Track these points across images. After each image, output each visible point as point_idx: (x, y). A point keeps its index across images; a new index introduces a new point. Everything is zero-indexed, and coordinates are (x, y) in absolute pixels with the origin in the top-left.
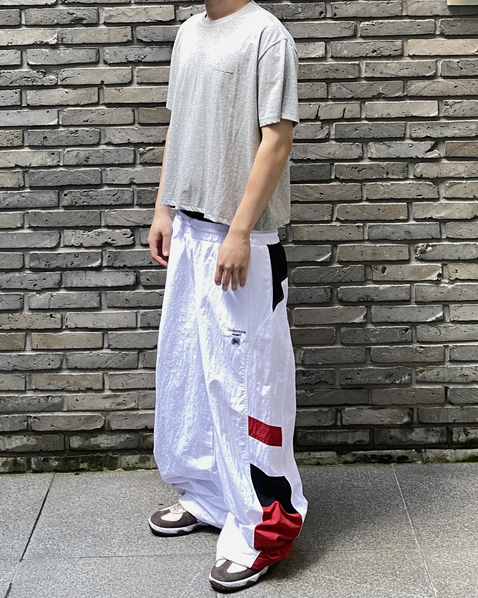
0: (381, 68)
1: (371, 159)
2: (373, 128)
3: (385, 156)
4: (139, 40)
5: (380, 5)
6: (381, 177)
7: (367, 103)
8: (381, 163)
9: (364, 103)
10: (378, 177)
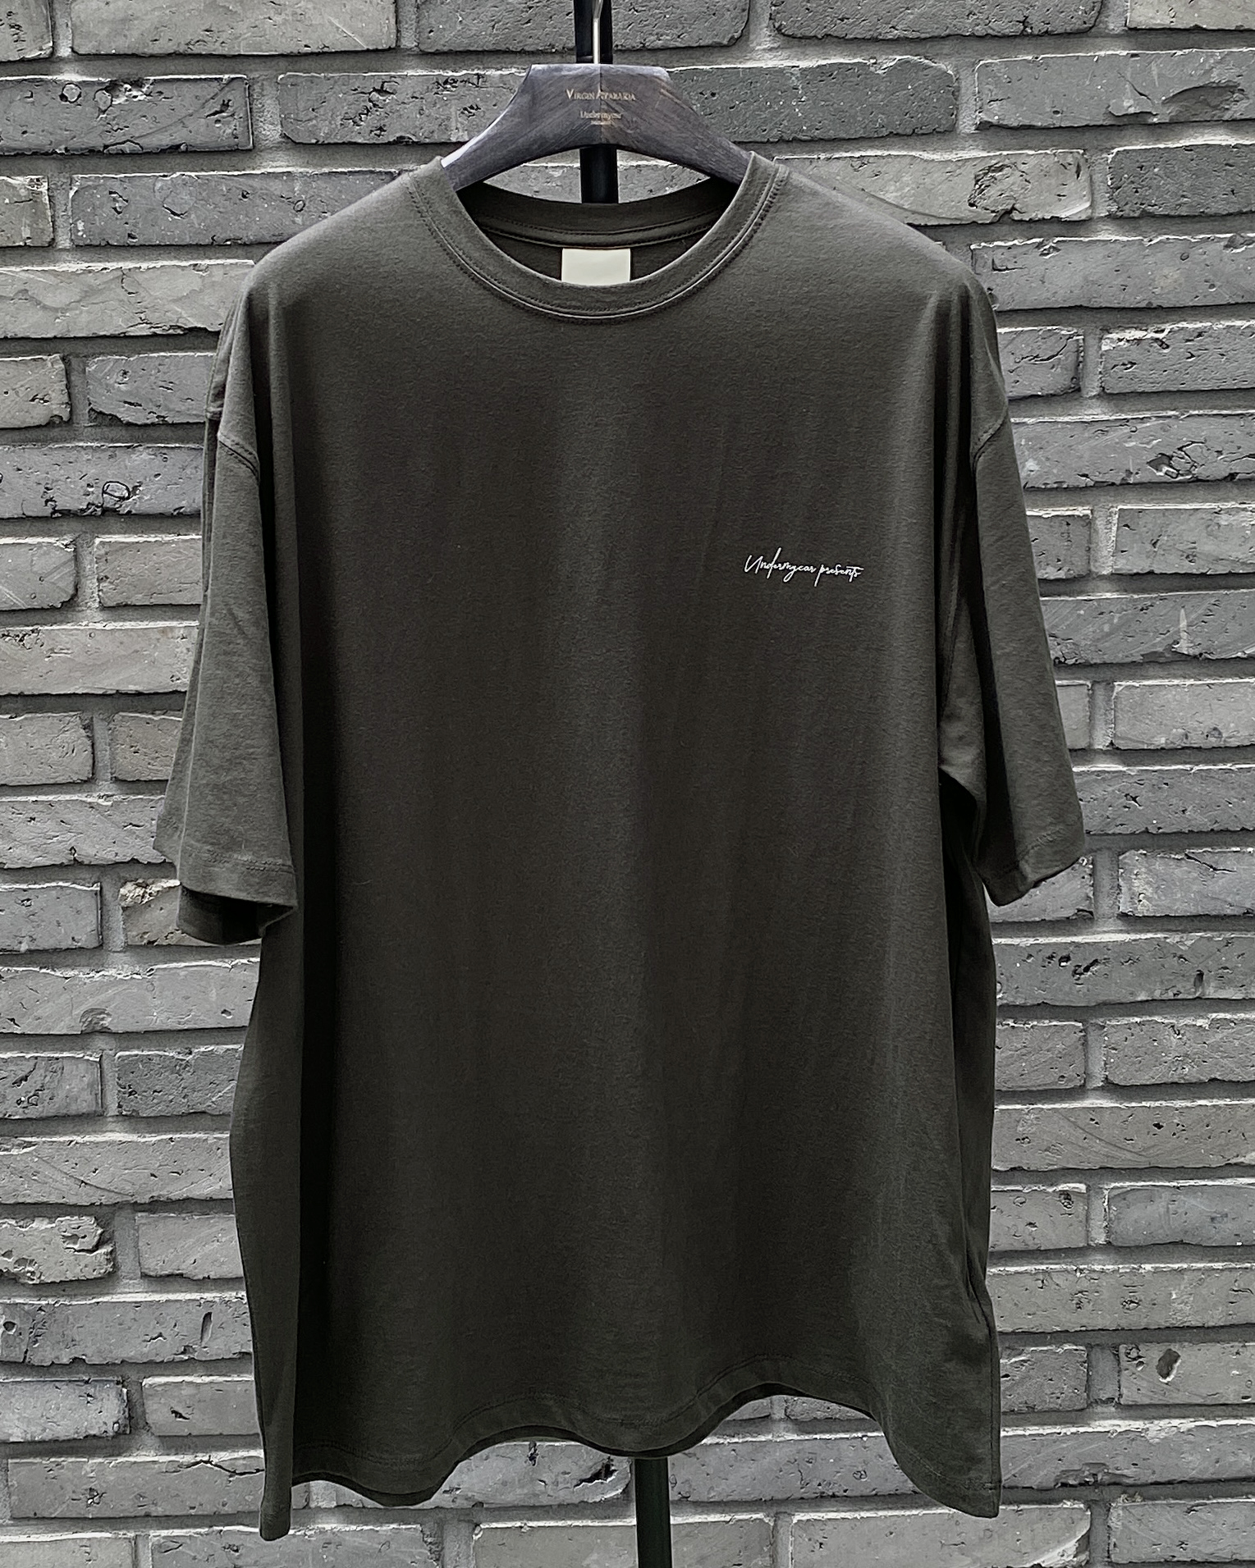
0: (1189, 533)
1: (1129, 920)
2: (1144, 794)
3: (1192, 910)
4: (101, 413)
5: (1196, 253)
6: (1170, 995)
7: (1120, 686)
8: (1174, 938)
9: (1109, 685)
10: (1157, 995)
